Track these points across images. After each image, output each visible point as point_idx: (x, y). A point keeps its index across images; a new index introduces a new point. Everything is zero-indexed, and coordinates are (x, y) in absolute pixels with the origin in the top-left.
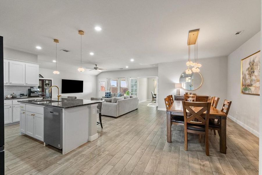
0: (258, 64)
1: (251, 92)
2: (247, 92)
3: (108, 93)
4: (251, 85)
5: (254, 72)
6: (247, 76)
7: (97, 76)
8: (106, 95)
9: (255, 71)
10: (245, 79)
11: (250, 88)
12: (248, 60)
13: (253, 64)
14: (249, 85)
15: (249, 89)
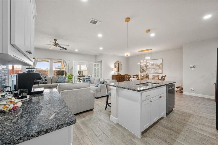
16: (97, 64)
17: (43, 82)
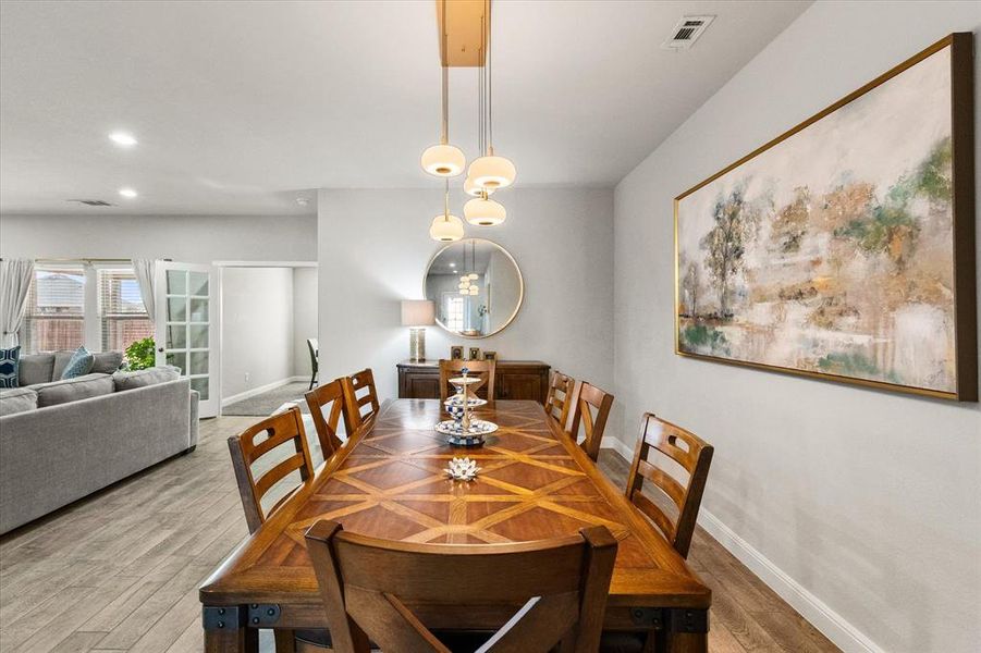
0: (764, 213)
1: (727, 351)
2: (706, 350)
4: (726, 318)
5: (738, 252)
6: (706, 276)
9: (748, 246)
10: (697, 285)
11: (719, 329)
12: (708, 198)
13: (733, 216)
14: (713, 318)
15: (716, 334)
17: (8, 361)
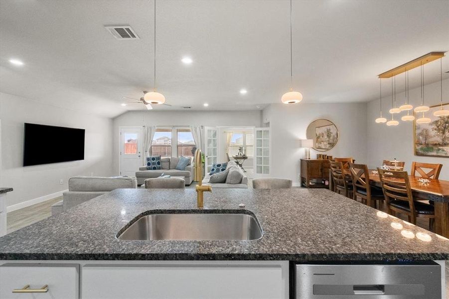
1: (446, 154)
2: (433, 153)
3: (153, 159)
4: (443, 144)
6: (433, 133)
7: (114, 120)
8: (149, 164)
10: (427, 135)
11: (441, 148)
14: (437, 145)
16: (264, 131)
